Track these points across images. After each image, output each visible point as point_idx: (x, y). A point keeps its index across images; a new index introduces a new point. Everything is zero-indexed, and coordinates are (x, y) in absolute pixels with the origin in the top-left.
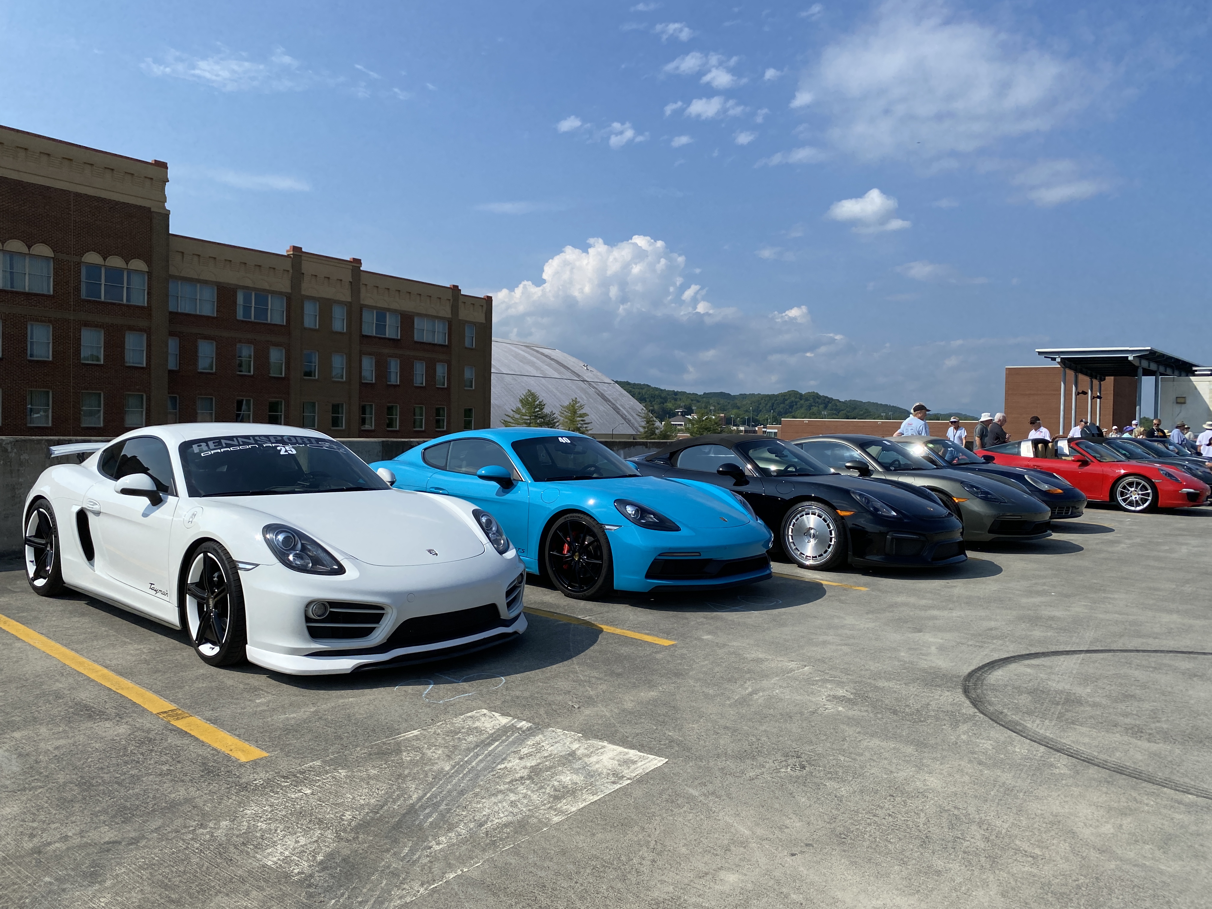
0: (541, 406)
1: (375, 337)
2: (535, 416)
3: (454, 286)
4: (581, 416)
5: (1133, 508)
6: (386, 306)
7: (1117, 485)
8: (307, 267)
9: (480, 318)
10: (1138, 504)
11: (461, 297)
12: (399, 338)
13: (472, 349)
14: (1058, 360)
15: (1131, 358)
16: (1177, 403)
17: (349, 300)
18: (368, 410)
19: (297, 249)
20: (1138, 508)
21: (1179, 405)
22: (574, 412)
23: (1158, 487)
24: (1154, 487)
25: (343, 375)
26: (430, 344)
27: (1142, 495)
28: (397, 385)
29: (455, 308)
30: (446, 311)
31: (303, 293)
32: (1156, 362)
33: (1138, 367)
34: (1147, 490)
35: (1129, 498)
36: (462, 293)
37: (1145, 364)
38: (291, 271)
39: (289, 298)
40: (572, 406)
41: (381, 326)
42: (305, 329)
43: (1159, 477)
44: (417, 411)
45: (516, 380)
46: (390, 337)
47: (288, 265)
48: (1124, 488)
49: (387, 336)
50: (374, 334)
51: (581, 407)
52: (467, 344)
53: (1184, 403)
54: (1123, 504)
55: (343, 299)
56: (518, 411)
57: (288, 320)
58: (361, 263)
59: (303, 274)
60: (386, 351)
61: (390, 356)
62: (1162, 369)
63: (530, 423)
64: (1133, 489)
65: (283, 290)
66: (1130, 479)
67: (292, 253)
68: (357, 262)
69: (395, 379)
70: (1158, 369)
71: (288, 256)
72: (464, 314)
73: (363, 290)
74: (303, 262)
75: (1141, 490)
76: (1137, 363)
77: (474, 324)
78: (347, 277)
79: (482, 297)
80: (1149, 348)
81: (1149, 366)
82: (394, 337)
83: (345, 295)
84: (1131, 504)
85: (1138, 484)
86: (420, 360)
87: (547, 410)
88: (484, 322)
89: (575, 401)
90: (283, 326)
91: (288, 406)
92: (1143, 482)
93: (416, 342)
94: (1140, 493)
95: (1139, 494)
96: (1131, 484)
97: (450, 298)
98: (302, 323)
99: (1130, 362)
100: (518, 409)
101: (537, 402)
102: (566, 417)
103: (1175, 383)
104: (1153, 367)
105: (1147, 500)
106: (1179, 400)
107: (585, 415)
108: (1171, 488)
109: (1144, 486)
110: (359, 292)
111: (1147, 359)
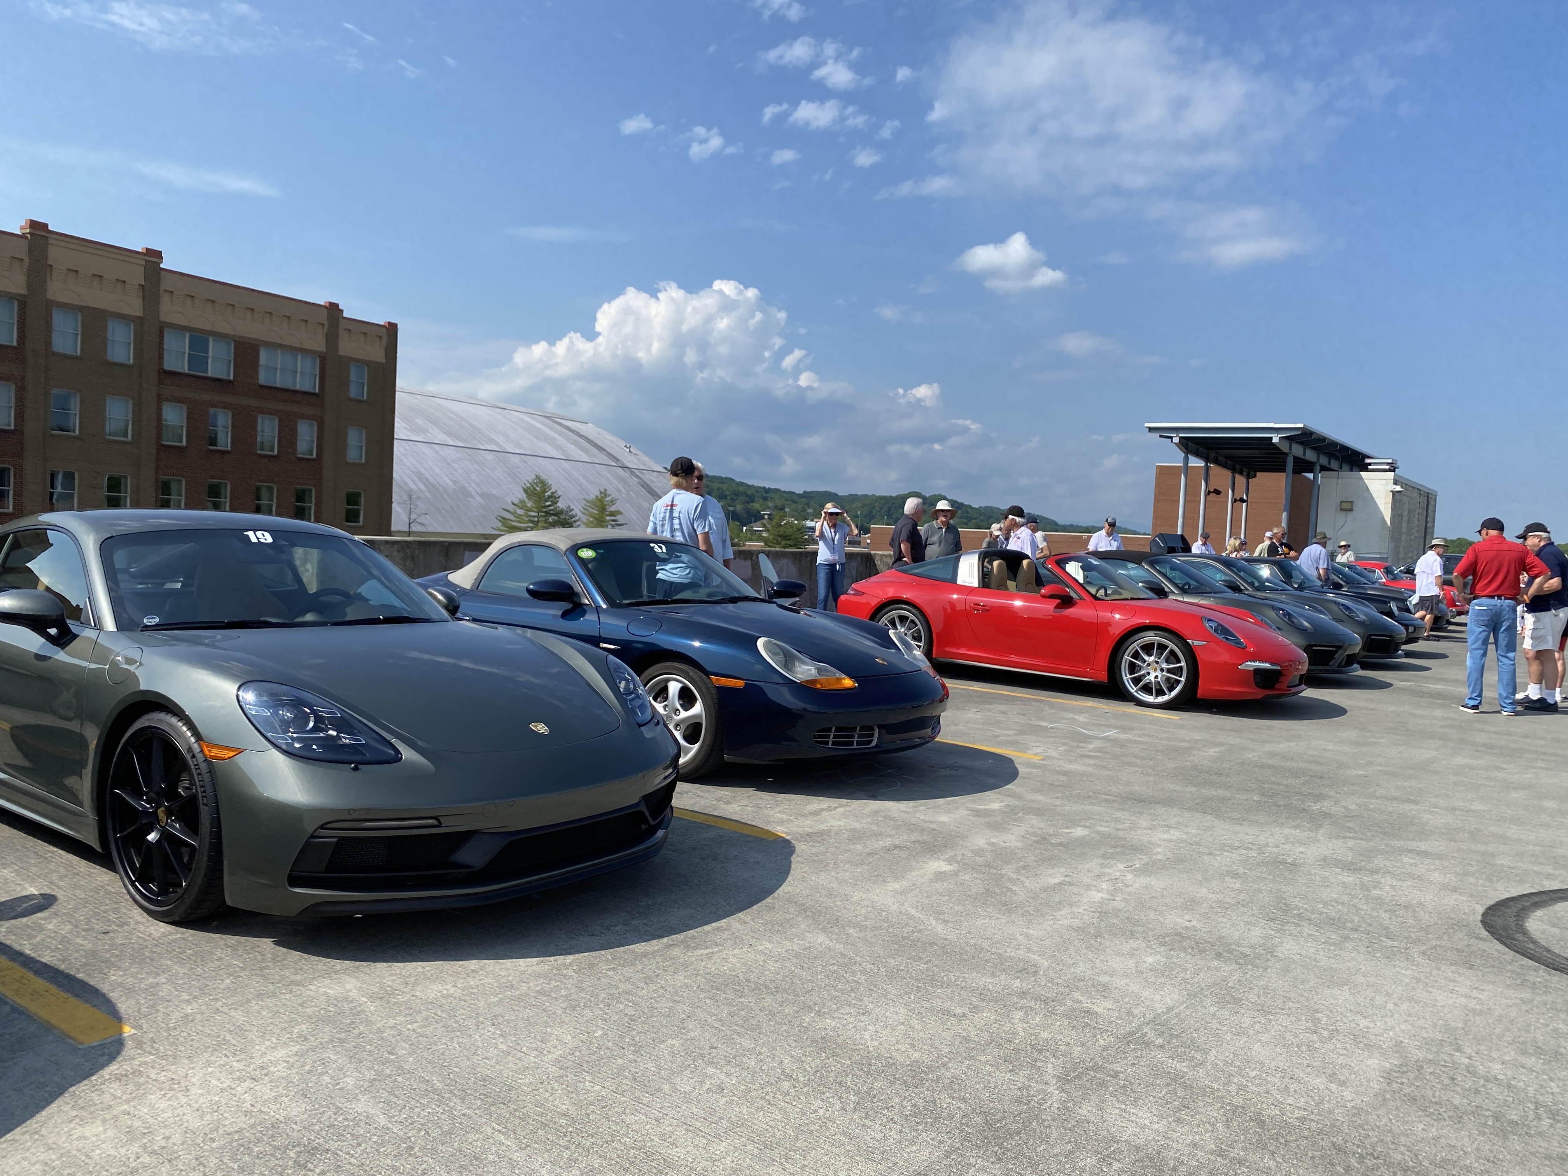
0: (554, 498)
1: (187, 375)
2: (546, 512)
3: (331, 304)
4: (612, 514)
5: (1150, 699)
6: (209, 328)
7: (1123, 648)
8: (55, 254)
9: (378, 355)
10: (1160, 692)
11: (341, 320)
12: (232, 378)
13: (361, 402)
14: (1176, 440)
15: (1275, 440)
16: (1342, 510)
17: (139, 313)
18: (174, 487)
19: (37, 228)
20: (1161, 699)
21: (1344, 513)
22: (603, 509)
23: (1201, 656)
24: (1191, 654)
25: (127, 433)
26: (286, 390)
27: (1169, 671)
28: (228, 452)
29: (332, 338)
30: (318, 343)
31: (49, 296)
32: (1315, 449)
33: (1286, 454)
34: (1179, 661)
35: (1144, 676)
36: (345, 315)
37: (1297, 450)
38: (27, 260)
39: (23, 304)
40: (600, 500)
41: (198, 356)
42: (55, 354)
43: (1203, 634)
44: (264, 493)
45: (526, 462)
46: (216, 376)
47: (22, 251)
48: (1136, 655)
49: (210, 374)
50: (187, 371)
51: (613, 502)
52: (353, 392)
53: (1351, 510)
54: (1132, 689)
55: (127, 311)
56: (521, 505)
57: (22, 337)
58: (162, 258)
59: (51, 266)
60: (206, 397)
61: (213, 406)
62: (1324, 460)
63: (538, 522)
64: (1152, 659)
65: (13, 290)
66: (1151, 637)
67: (28, 231)
68: (157, 255)
69: (225, 441)
70: (1318, 460)
71: (23, 236)
72: (347, 347)
73: (165, 300)
74: (50, 248)
75: (1167, 661)
76: (1285, 448)
77: (368, 363)
78: (137, 276)
79: (382, 324)
80: (1301, 425)
81: (1304, 455)
82: (225, 377)
83: (134, 306)
84: (1147, 689)
85: (1162, 647)
86: (271, 414)
87: (561, 505)
88: (384, 361)
89: (604, 494)
90: (13, 347)
91: (19, 475)
92: (1171, 646)
93: (262, 386)
94: (1165, 666)
95: (1162, 670)
96: (1148, 648)
97: (325, 322)
98: (48, 344)
99: (1273, 444)
100: (522, 502)
101: (548, 493)
102: (591, 515)
103: (1340, 481)
104: (1311, 456)
105: (1178, 682)
106: (1345, 506)
107: (618, 513)
108: (1224, 657)
109: (1172, 652)
110: (158, 302)
111: (1302, 443)
